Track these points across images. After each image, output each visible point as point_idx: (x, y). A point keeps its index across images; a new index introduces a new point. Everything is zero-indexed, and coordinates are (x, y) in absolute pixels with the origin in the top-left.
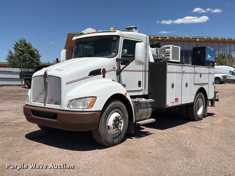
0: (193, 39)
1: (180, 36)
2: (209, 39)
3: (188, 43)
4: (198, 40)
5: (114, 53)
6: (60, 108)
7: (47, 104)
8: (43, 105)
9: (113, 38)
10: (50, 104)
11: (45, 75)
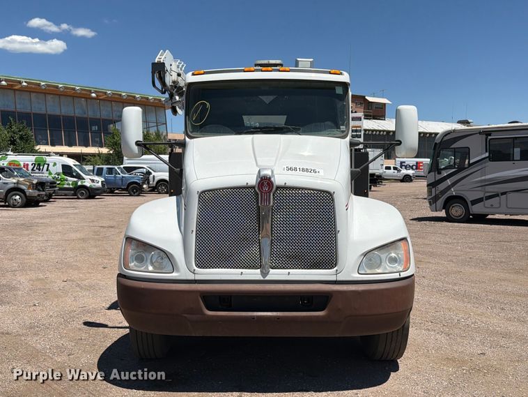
0: (83, 92)
1: (53, 82)
2: (117, 96)
3: (70, 99)
4: (94, 95)
5: (344, 127)
6: (333, 278)
7: (271, 270)
8: (255, 274)
9: (335, 89)
10: (287, 268)
11: (265, 184)
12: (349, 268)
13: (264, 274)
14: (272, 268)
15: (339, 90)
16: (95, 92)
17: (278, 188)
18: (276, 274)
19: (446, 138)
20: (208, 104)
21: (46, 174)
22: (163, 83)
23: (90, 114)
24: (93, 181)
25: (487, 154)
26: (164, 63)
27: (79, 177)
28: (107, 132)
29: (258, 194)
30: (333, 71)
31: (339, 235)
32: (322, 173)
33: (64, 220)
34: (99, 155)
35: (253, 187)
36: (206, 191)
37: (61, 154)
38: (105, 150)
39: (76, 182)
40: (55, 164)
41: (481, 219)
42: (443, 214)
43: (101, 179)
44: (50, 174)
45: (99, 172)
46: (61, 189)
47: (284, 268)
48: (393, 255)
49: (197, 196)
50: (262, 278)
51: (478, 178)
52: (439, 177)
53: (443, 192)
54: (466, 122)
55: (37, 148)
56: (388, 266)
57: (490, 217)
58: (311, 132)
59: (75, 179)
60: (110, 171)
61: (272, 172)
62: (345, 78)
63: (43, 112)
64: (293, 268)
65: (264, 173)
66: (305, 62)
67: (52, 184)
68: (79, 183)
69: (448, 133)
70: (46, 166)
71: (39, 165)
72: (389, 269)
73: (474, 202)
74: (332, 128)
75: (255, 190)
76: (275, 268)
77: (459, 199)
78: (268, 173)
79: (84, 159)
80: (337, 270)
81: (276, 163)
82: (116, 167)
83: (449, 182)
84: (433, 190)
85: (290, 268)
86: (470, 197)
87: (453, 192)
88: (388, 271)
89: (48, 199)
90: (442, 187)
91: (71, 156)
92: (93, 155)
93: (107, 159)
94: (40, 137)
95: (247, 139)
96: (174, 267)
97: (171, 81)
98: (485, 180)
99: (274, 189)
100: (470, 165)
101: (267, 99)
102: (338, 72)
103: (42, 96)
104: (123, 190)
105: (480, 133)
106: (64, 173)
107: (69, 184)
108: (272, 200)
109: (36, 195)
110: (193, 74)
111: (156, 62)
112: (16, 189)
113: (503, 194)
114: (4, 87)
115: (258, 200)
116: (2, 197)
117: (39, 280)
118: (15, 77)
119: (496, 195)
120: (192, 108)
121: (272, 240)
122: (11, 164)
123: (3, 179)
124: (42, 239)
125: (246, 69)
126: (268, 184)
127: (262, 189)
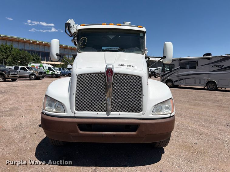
5: (143, 50)
6: (140, 117)
7: (111, 112)
8: (103, 114)
9: (139, 34)
10: (119, 112)
11: (109, 72)
12: (148, 112)
13: (108, 114)
14: (112, 112)
15: (141, 35)
17: (116, 74)
18: (113, 114)
20: (86, 38)
21: (43, 70)
22: (70, 32)
24: (57, 72)
25: (180, 67)
26: (70, 24)
27: (53, 71)
29: (106, 77)
30: (139, 26)
31: (144, 97)
33: (46, 84)
34: (60, 64)
35: (103, 73)
36: (81, 74)
37: (48, 64)
38: (62, 63)
39: (52, 73)
40: (46, 67)
41: (177, 87)
43: (60, 72)
44: (44, 70)
45: (60, 70)
46: (47, 74)
47: (117, 112)
48: (167, 106)
49: (77, 77)
50: (107, 116)
51: (176, 74)
52: (164, 73)
53: (166, 78)
55: (41, 62)
56: (165, 111)
57: (179, 86)
58: (130, 51)
59: (52, 72)
60: (63, 69)
61: (113, 66)
62: (144, 29)
63: (44, 51)
64: (122, 112)
65: (109, 66)
66: (127, 23)
67: (45, 73)
68: (53, 73)
70: (43, 67)
71: (41, 67)
72: (166, 112)
73: (175, 81)
74: (138, 50)
75: (104, 75)
76: (113, 112)
77: (171, 81)
78: (111, 67)
79: (56, 66)
80: (142, 113)
81: (114, 62)
82: (65, 68)
83: (167, 75)
84: (163, 77)
85: (120, 112)
87: (169, 78)
88: (165, 113)
89: (43, 77)
90: (165, 77)
91: (51, 64)
92: (59, 65)
93: (62, 66)
94: (43, 59)
96: (65, 111)
97: (74, 32)
98: (179, 75)
99: (114, 74)
100: (174, 70)
101: (111, 37)
102: (141, 27)
103: (43, 46)
104: (67, 75)
105: (178, 60)
106: (48, 70)
107: (50, 73)
108: (112, 80)
109: (39, 76)
110: (80, 26)
111: (67, 23)
112: (33, 74)
113: (184, 79)
114: (31, 43)
115: (106, 79)
116: (28, 76)
117: (29, 105)
118: (35, 40)
119: (182, 79)
120: (80, 40)
121: (112, 98)
122: (32, 66)
123: (29, 71)
124: (37, 90)
125: (103, 24)
126: (111, 72)
127: (108, 74)
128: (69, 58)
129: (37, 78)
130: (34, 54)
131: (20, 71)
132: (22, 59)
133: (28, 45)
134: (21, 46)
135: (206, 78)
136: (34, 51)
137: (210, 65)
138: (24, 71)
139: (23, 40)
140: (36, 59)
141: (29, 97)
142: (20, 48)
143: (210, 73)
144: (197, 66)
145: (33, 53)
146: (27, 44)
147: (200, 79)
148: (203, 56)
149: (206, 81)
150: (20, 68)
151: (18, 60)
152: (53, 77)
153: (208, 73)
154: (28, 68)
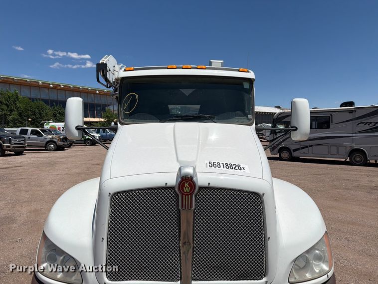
0: (92, 91)
4: (97, 92)
5: (251, 116)
9: (243, 85)
11: (186, 184)
12: (279, 278)
14: (194, 280)
15: (246, 85)
16: (98, 91)
17: (201, 188)
19: (279, 116)
20: (137, 95)
23: (96, 102)
26: (106, 64)
28: (104, 110)
29: (178, 196)
30: (241, 69)
31: (270, 243)
32: (247, 171)
34: (100, 122)
35: (172, 188)
36: (119, 192)
38: (102, 120)
42: (278, 156)
43: (98, 135)
45: (98, 132)
53: (278, 145)
54: (278, 107)
57: (301, 157)
58: (224, 119)
60: (104, 131)
61: (194, 169)
62: (251, 75)
65: (185, 171)
66: (217, 63)
68: (87, 138)
69: (280, 114)
72: (317, 270)
73: (295, 150)
74: (241, 116)
75: (175, 191)
77: (287, 149)
79: (91, 125)
80: (266, 281)
81: (197, 157)
86: (292, 147)
87: (283, 145)
92: (98, 124)
93: (103, 124)
95: (169, 126)
96: (83, 279)
97: (114, 78)
101: (187, 92)
102: (246, 70)
103: (71, 92)
108: (194, 203)
109: (62, 144)
110: (125, 71)
111: (100, 62)
112: (51, 141)
113: (310, 146)
114: (51, 88)
115: (178, 202)
116: (44, 145)
117: (36, 211)
118: (57, 83)
119: (307, 147)
120: (124, 98)
121: (194, 247)
122: (51, 127)
123: (45, 136)
124: (55, 173)
125: (170, 67)
126: (190, 185)
127: (183, 190)
128: (114, 111)
129: (59, 148)
130: (56, 105)
131: (29, 137)
132: (34, 114)
133: (46, 91)
134: (34, 94)
135: (348, 144)
136: (56, 102)
137: (354, 121)
138: (36, 136)
139: (38, 82)
140: (60, 113)
141: (38, 189)
142: (33, 96)
143: (354, 135)
144: (331, 124)
145: (54, 103)
146: (45, 89)
147: (338, 146)
148: (340, 107)
149: (349, 150)
150: (29, 132)
151: (28, 117)
152: (86, 145)
153: (351, 135)
154: (44, 131)
